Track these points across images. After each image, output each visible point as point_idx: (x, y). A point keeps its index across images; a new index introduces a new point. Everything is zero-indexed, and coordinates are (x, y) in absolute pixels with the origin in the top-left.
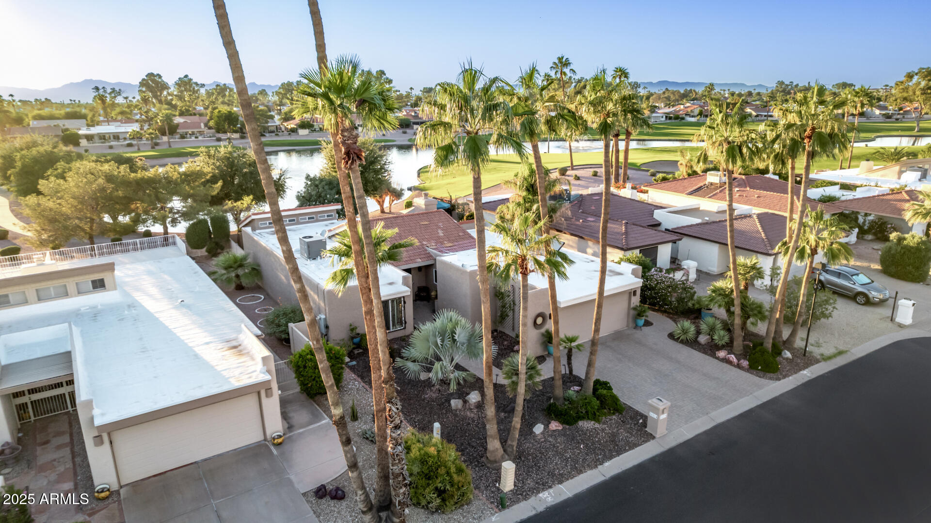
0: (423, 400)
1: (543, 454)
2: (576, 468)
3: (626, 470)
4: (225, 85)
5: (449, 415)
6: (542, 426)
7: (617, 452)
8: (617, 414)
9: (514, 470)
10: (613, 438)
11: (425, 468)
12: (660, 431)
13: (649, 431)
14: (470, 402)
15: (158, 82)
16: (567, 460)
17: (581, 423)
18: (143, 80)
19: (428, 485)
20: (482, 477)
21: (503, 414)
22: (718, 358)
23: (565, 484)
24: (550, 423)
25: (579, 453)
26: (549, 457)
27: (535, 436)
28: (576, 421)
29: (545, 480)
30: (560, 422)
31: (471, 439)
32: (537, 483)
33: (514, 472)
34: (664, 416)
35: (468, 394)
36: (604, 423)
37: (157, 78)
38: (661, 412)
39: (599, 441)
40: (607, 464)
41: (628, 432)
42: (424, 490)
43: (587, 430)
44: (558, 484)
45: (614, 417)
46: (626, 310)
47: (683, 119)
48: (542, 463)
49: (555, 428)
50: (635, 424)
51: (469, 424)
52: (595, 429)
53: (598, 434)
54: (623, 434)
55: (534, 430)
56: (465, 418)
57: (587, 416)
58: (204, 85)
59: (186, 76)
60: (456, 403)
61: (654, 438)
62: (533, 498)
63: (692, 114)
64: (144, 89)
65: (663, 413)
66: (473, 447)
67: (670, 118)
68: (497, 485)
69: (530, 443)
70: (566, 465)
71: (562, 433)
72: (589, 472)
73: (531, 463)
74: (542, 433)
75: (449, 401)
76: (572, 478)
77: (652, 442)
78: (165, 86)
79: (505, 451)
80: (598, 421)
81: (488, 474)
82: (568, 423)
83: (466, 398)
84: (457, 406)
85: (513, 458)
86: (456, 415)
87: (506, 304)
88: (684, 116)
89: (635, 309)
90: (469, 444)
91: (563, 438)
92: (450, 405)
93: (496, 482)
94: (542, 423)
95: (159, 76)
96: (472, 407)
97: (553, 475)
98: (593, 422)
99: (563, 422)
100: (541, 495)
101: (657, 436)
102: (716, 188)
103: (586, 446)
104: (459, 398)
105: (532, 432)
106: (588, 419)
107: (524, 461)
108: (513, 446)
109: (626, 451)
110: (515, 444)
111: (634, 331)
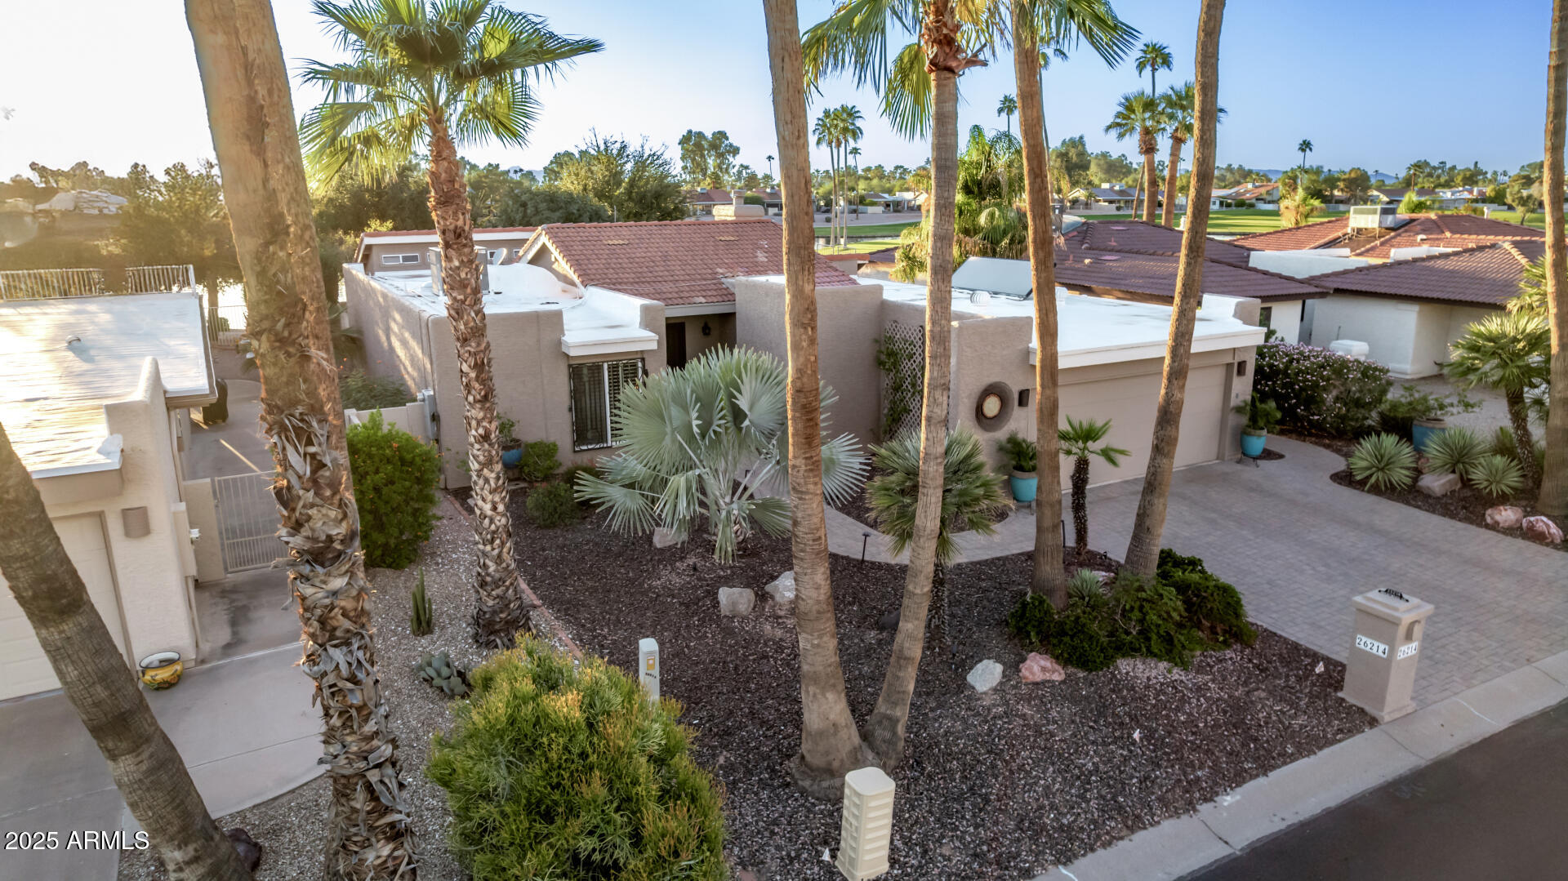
0: (645, 593)
1: (999, 754)
2: (1120, 809)
3: (1303, 825)
5: (710, 631)
6: (998, 668)
7: (1256, 759)
8: (1238, 646)
9: (890, 800)
10: (1237, 713)
11: (533, 772)
12: (1396, 700)
13: (1351, 700)
14: (778, 598)
16: (1085, 778)
17: (1125, 666)
19: (538, 838)
20: (775, 822)
21: (873, 633)
22: (1494, 527)
23: (1081, 863)
24: (1024, 660)
25: (1126, 760)
26: (1021, 768)
27: (974, 696)
28: (1109, 660)
29: (1006, 846)
30: (1057, 658)
31: (761, 701)
32: (976, 855)
33: (889, 811)
34: (1408, 650)
35: (773, 578)
36: (1200, 670)
38: (1402, 631)
39: (1191, 722)
40: (1227, 800)
41: (1282, 699)
42: (521, 858)
43: (1147, 687)
44: (1057, 862)
45: (1229, 654)
46: (1218, 415)
47: (1252, 206)
48: (995, 788)
49: (1039, 676)
50: (1299, 679)
51: (765, 657)
52: (1173, 684)
53: (1183, 700)
54: (1266, 706)
55: (971, 678)
56: (752, 640)
57: (1141, 647)
60: (733, 598)
61: (1373, 722)
63: (1269, 198)
65: (1409, 637)
66: (763, 723)
67: (1229, 205)
68: (826, 857)
69: (955, 717)
70: (1082, 797)
71: (1064, 693)
72: (1168, 826)
73: (957, 785)
74: (995, 690)
75: (713, 595)
76: (1106, 845)
77: (1369, 733)
79: (865, 736)
80: (1184, 665)
81: (800, 816)
82: (1084, 663)
83: (768, 588)
84: (734, 604)
85: (892, 763)
86: (729, 632)
87: (903, 380)
88: (1254, 201)
89: (1239, 410)
90: (752, 714)
91: (1068, 709)
92: (716, 604)
93: (826, 843)
94: (998, 659)
96: (782, 613)
97: (1038, 831)
98: (1163, 665)
99: (1069, 658)
101: (1386, 715)
102: (1374, 238)
103: (1149, 735)
104: (747, 586)
105: (962, 686)
106: (1151, 653)
107: (930, 777)
108: (894, 721)
109: (1288, 759)
110: (902, 713)
111: (1239, 467)
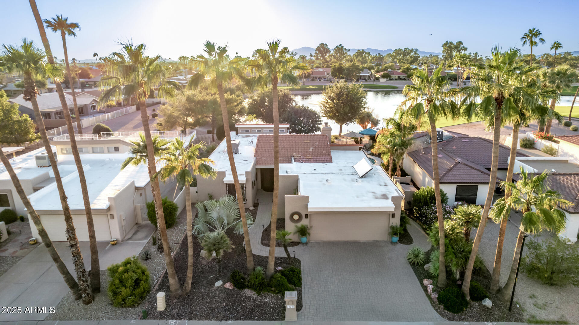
1: (203, 299)
2: (208, 315)
4: (363, 50)
6: (222, 283)
15: (325, 48)
16: (210, 308)
17: (246, 290)
18: (318, 47)
23: (191, 321)
24: (228, 283)
26: (203, 302)
27: (212, 287)
28: (245, 288)
29: (183, 314)
32: (177, 313)
34: (291, 307)
36: (260, 296)
37: (325, 46)
38: (287, 302)
40: (229, 322)
43: (245, 296)
46: (386, 227)
49: (226, 287)
52: (251, 297)
53: (249, 301)
55: (215, 283)
58: (349, 50)
59: (341, 45)
61: (283, 320)
62: (165, 320)
64: (318, 52)
65: (289, 304)
69: (205, 289)
74: (218, 287)
76: (198, 320)
78: (328, 51)
80: (259, 294)
82: (238, 287)
91: (224, 295)
94: (224, 281)
95: (326, 45)
97: (191, 313)
98: (254, 293)
99: (235, 285)
100: (170, 321)
105: (213, 284)
106: (255, 289)
